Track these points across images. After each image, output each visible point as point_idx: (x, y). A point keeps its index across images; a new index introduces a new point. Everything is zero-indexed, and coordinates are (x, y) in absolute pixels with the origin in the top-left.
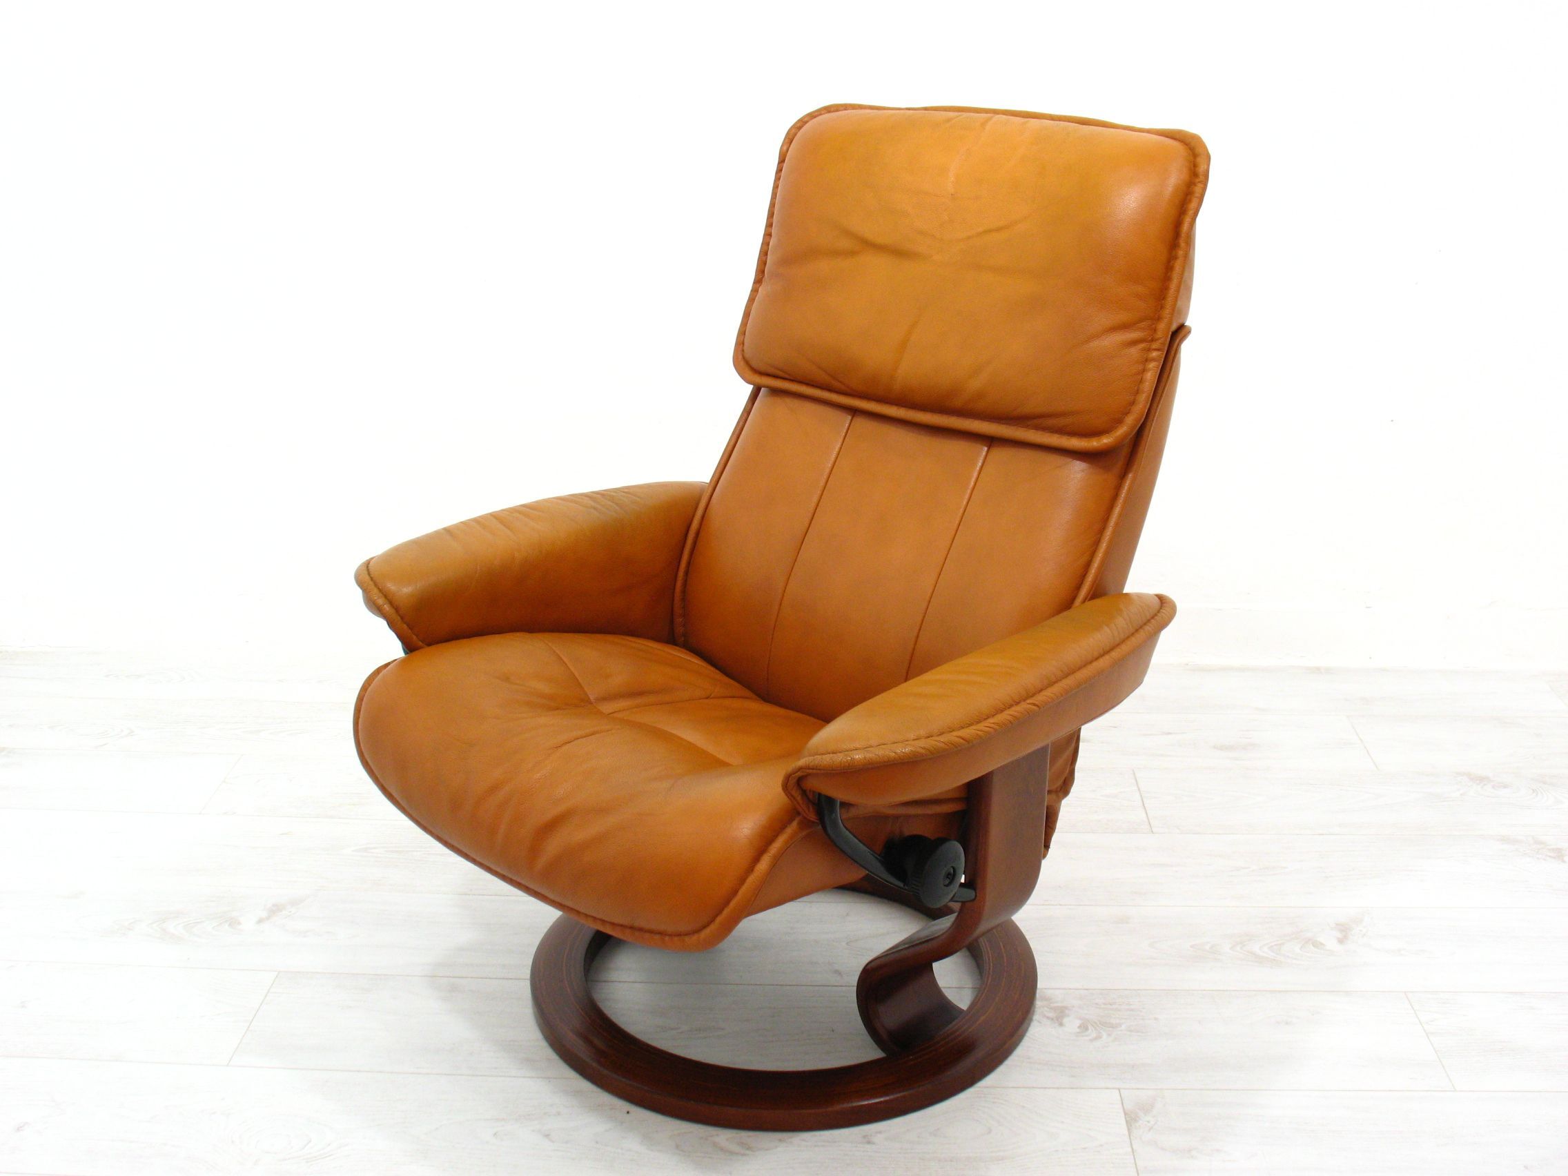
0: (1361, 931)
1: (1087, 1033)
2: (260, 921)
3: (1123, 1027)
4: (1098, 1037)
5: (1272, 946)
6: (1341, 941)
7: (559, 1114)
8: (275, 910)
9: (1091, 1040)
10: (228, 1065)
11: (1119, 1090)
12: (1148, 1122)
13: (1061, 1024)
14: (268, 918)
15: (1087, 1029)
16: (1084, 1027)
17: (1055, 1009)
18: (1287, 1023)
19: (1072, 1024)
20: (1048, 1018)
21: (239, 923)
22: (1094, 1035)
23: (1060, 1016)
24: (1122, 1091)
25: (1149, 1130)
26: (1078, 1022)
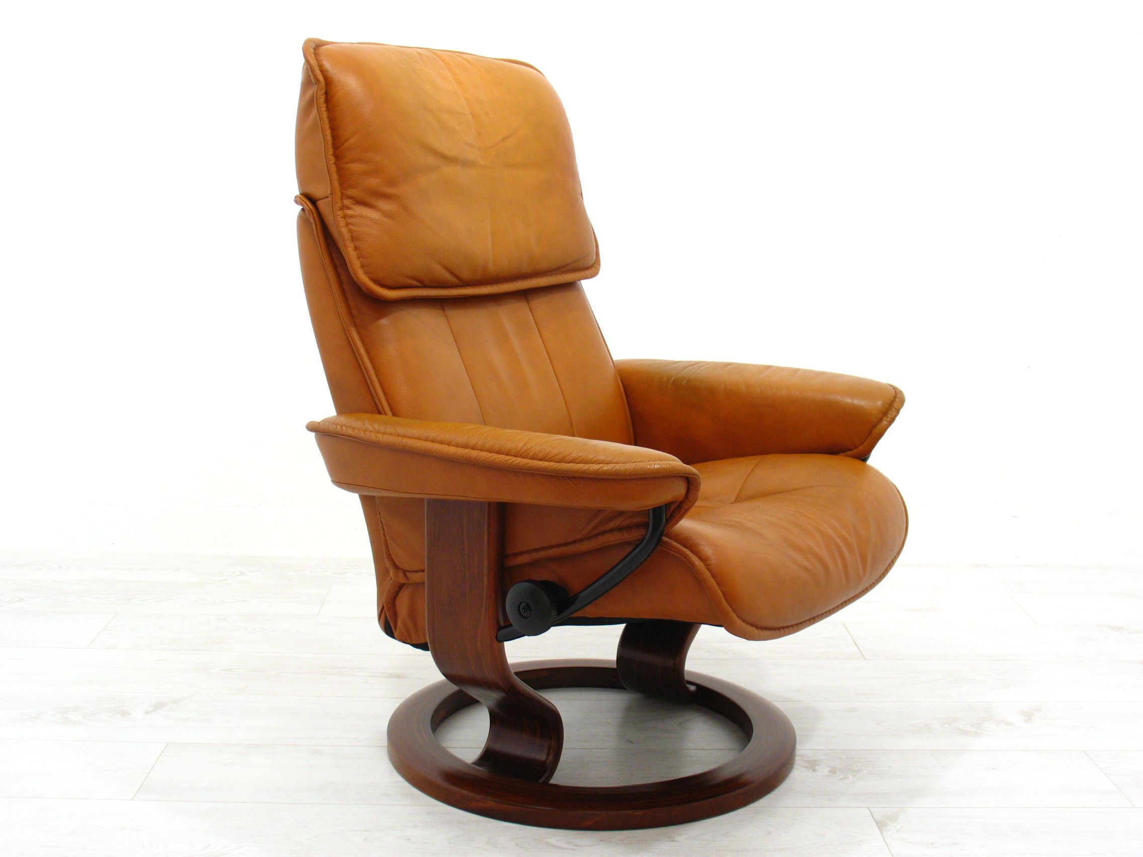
0: (1041, 715)
1: (836, 775)
2: (147, 713)
3: (864, 771)
4: (845, 778)
5: (972, 725)
6: (1026, 721)
7: (416, 826)
8: (158, 706)
9: (840, 779)
10: (132, 800)
11: (869, 808)
12: (896, 827)
13: (814, 770)
14: (154, 711)
15: (835, 773)
16: (833, 772)
17: (808, 762)
18: (994, 769)
19: (823, 770)
20: (803, 766)
21: (130, 714)
22: (842, 776)
23: (812, 765)
24: (871, 809)
25: (897, 832)
26: (828, 769)
